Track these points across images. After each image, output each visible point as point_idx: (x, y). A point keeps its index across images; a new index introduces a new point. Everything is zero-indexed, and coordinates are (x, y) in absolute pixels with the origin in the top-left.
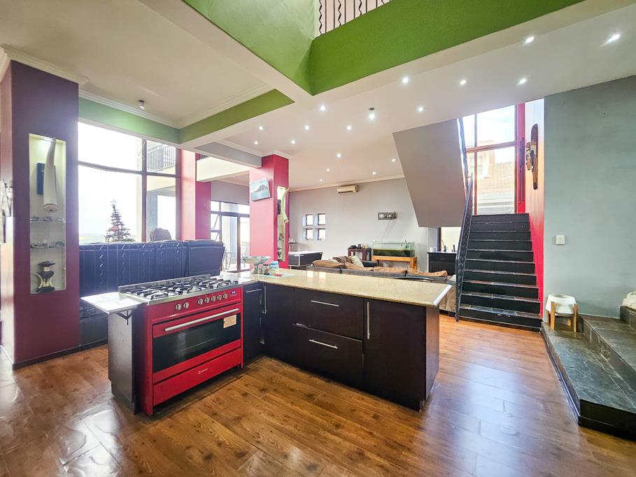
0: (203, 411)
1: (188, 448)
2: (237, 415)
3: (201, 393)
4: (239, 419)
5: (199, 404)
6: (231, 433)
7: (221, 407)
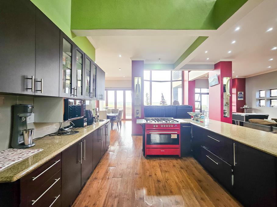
0: (158, 163)
1: (148, 170)
2: (167, 170)
3: (162, 158)
4: (166, 171)
5: (159, 161)
6: (161, 174)
7: (164, 165)
